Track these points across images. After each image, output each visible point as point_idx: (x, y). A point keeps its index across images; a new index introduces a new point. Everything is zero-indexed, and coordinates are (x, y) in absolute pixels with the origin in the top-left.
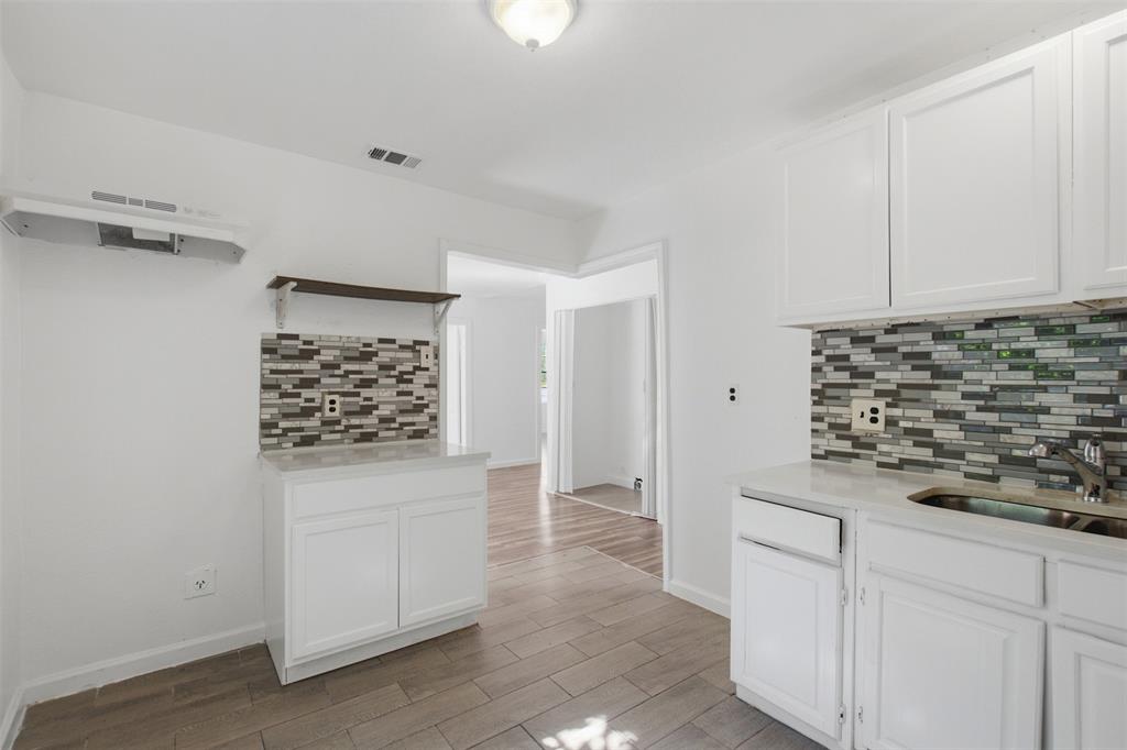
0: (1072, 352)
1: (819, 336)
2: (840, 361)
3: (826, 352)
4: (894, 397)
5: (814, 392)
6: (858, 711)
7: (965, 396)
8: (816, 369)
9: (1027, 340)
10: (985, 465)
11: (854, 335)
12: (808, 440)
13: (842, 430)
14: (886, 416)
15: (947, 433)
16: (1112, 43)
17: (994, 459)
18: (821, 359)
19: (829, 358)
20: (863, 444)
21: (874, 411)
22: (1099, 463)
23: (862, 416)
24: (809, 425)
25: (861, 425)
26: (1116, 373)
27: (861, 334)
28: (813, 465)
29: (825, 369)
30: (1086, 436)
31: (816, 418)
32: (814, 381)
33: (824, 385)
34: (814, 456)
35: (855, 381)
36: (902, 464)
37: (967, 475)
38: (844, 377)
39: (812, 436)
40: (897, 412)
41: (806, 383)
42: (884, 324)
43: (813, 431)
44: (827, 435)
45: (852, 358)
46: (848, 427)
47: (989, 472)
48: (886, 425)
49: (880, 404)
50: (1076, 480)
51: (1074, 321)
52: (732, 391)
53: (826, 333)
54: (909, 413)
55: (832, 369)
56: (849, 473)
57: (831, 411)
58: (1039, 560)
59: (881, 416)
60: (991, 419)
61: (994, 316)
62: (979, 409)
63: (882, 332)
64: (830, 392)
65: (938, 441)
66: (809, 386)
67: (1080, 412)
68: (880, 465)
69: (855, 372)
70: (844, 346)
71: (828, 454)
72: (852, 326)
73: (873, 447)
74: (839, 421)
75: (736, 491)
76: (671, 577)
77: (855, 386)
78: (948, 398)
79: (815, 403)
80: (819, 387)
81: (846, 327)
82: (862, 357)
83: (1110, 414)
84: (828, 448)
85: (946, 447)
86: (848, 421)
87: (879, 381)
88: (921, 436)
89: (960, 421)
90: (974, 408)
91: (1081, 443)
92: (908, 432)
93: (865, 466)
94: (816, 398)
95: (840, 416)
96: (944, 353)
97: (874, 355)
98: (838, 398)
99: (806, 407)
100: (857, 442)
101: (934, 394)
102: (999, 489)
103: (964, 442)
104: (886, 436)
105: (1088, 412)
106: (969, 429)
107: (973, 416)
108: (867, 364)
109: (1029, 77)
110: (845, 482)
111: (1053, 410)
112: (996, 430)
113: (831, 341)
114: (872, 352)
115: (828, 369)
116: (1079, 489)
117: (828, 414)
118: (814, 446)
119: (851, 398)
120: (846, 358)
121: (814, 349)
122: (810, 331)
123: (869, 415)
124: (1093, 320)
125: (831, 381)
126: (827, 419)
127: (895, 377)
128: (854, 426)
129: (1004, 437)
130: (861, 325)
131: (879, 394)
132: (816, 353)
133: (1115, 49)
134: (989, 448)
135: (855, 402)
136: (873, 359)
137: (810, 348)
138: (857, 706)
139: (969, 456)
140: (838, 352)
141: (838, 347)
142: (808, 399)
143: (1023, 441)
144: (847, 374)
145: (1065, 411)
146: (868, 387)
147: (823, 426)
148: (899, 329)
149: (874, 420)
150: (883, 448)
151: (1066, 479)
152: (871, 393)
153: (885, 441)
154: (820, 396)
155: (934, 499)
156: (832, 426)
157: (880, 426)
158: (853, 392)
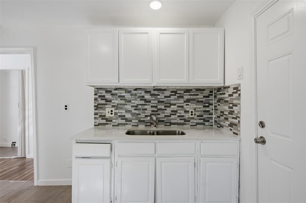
0: (150, 97)
1: (96, 90)
2: (102, 97)
3: (99, 94)
4: (116, 107)
5: (95, 106)
6: (115, 197)
7: (132, 106)
8: (96, 99)
9: (143, 93)
10: (136, 123)
11: (106, 90)
12: (93, 121)
13: (103, 117)
14: (115, 112)
15: (128, 116)
16: (161, 33)
17: (137, 121)
18: (97, 96)
19: (99, 96)
20: (109, 120)
21: (112, 111)
22: (155, 120)
23: (109, 113)
24: (93, 116)
25: (108, 115)
26: (157, 101)
27: (108, 90)
28: (95, 128)
29: (98, 99)
30: (153, 114)
31: (96, 114)
32: (95, 103)
33: (98, 104)
34: (95, 125)
35: (107, 103)
36: (118, 125)
37: (132, 126)
38: (103, 102)
39: (94, 120)
40: (117, 111)
41: (92, 104)
42: (114, 87)
43: (95, 118)
44: (99, 119)
45: (106, 96)
46: (105, 116)
47: (136, 124)
48: (115, 115)
49: (113, 109)
50: (152, 124)
51: (151, 90)
52: (66, 106)
53: (98, 89)
54: (120, 111)
55: (100, 99)
56: (105, 129)
57: (100, 112)
58: (154, 143)
59: (113, 112)
60: (137, 112)
61: (137, 87)
62: (135, 109)
63: (113, 90)
64: (100, 106)
65: (126, 118)
66: (93, 104)
67: (152, 109)
68: (113, 126)
69: (107, 100)
70: (103, 93)
71: (99, 124)
72: (106, 87)
73: (111, 121)
74: (102, 114)
75: (74, 141)
76: (38, 179)
77: (106, 104)
78: (128, 107)
79: (95, 109)
80: (96, 105)
81: (104, 87)
82: (108, 96)
83: (156, 110)
84: (99, 123)
85: (128, 119)
86: (104, 114)
87: (113, 103)
88: (122, 117)
89: (131, 113)
90: (134, 109)
91: (152, 116)
92: (120, 116)
93: (109, 126)
94: (96, 108)
95: (102, 113)
96: (128, 96)
97: (111, 96)
98: (102, 108)
99: (92, 110)
100: (107, 120)
101: (126, 106)
102: (138, 128)
103: (132, 118)
104: (114, 118)
105: (153, 109)
106: (133, 114)
107: (134, 111)
108: (110, 98)
109: (147, 34)
110: (104, 132)
111: (148, 109)
112: (138, 114)
113: (100, 91)
114: (111, 95)
115: (99, 99)
116: (152, 126)
117: (99, 113)
118: (95, 122)
119: (105, 108)
120: (104, 96)
121: (95, 93)
122: (94, 88)
123: (110, 112)
124: (154, 90)
125: (100, 103)
126: (99, 114)
127: (117, 102)
128: (106, 116)
129: (139, 116)
130: (108, 87)
131: (113, 106)
132: (95, 94)
133: (161, 35)
134: (136, 119)
135: (106, 109)
136: (111, 97)
137: (94, 93)
138: (115, 196)
139: (133, 121)
140: (102, 95)
141: (102, 93)
142: (93, 108)
143: (143, 116)
144: (104, 101)
145: (150, 109)
146: (110, 104)
147: (98, 116)
148: (118, 89)
149: (112, 114)
150: (114, 121)
151: (150, 124)
152: (111, 106)
153: (114, 119)
154: (97, 107)
155: (128, 133)
156: (100, 116)
157: (113, 115)
158: (106, 106)
